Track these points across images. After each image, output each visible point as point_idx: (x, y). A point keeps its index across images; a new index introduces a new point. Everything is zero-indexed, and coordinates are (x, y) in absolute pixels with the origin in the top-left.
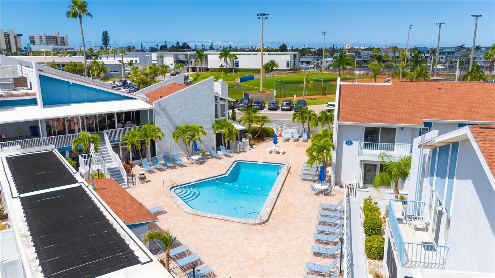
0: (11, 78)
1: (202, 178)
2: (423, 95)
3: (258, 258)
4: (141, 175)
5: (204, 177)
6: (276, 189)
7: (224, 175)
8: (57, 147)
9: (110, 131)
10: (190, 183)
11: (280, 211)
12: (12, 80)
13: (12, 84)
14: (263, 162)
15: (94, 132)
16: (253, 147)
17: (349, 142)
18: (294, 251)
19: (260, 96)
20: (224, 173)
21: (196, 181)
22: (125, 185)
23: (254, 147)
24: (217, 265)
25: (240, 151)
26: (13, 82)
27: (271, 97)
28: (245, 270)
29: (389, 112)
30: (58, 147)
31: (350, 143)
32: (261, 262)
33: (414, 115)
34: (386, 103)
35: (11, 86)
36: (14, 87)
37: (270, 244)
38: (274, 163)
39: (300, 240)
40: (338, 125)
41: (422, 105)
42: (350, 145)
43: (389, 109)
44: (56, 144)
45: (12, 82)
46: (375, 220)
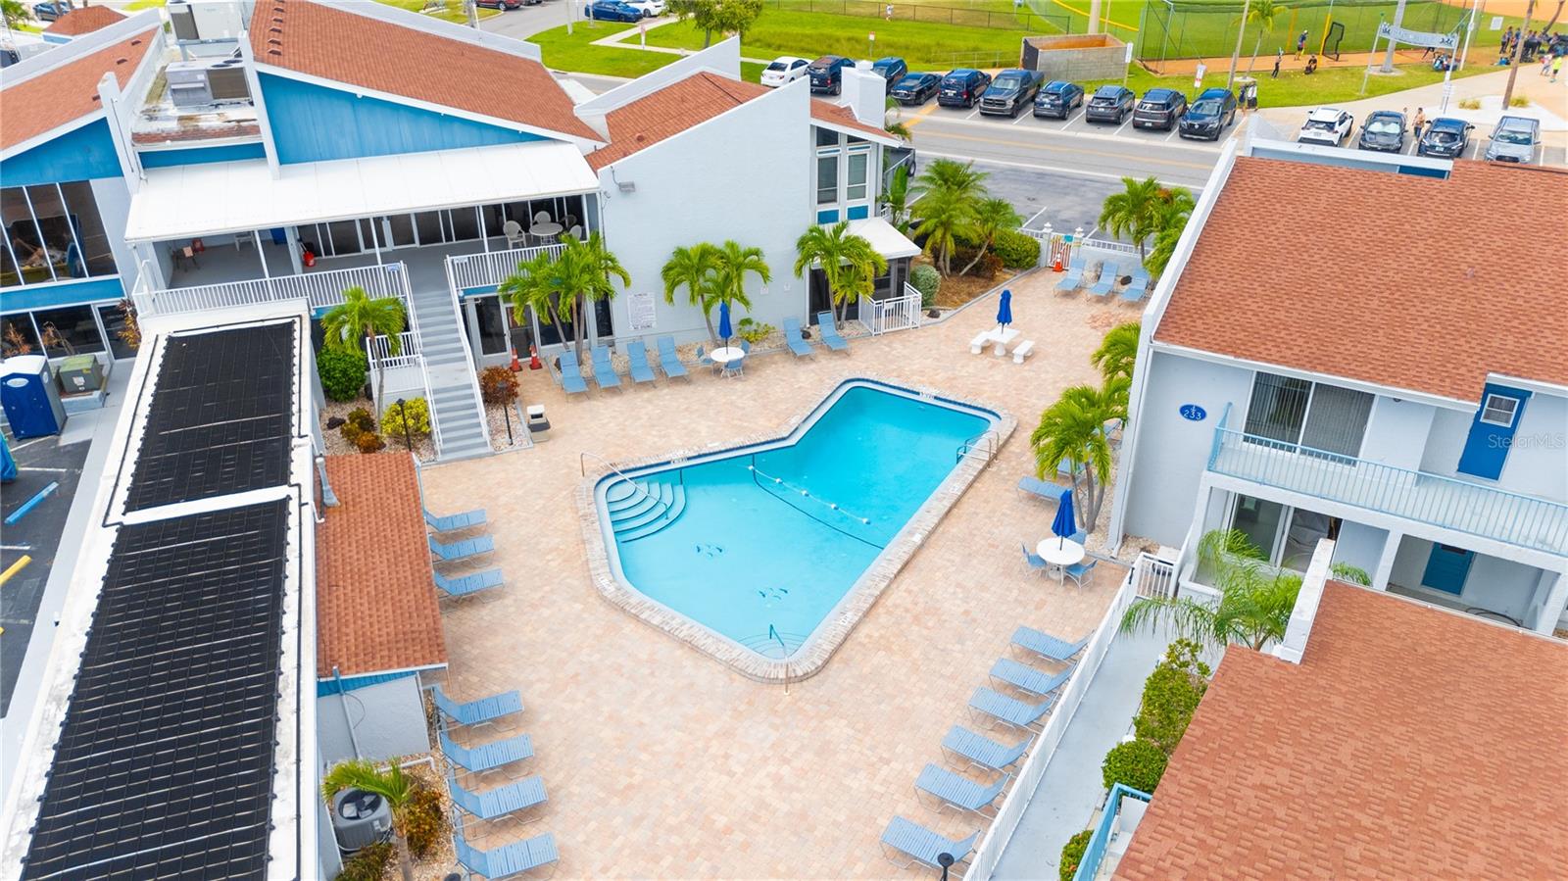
0: (199, 72)
1: (710, 445)
2: (1550, 250)
3: (721, 821)
4: (534, 417)
5: (716, 444)
6: (911, 533)
7: (784, 439)
8: (313, 305)
9: (467, 260)
10: (668, 463)
11: (882, 632)
12: (202, 77)
13: (203, 88)
14: (936, 398)
15: (442, 241)
16: (937, 316)
17: (1193, 410)
18: (841, 818)
19: (1077, 59)
20: (785, 435)
21: (689, 459)
22: (485, 444)
23: (943, 315)
24: (593, 825)
25: (887, 330)
26: (208, 84)
27: (1116, 64)
28: (661, 863)
29: (1368, 316)
30: (316, 307)
31: (1196, 414)
32: (721, 840)
33: (1466, 347)
34: (1379, 272)
35: (203, 95)
36: (211, 97)
37: (785, 770)
38: (970, 406)
39: (885, 770)
40: (1154, 352)
41: (1520, 301)
42: (1195, 419)
43: (1374, 304)
44: (309, 297)
45: (202, 85)
46: (1141, 765)
